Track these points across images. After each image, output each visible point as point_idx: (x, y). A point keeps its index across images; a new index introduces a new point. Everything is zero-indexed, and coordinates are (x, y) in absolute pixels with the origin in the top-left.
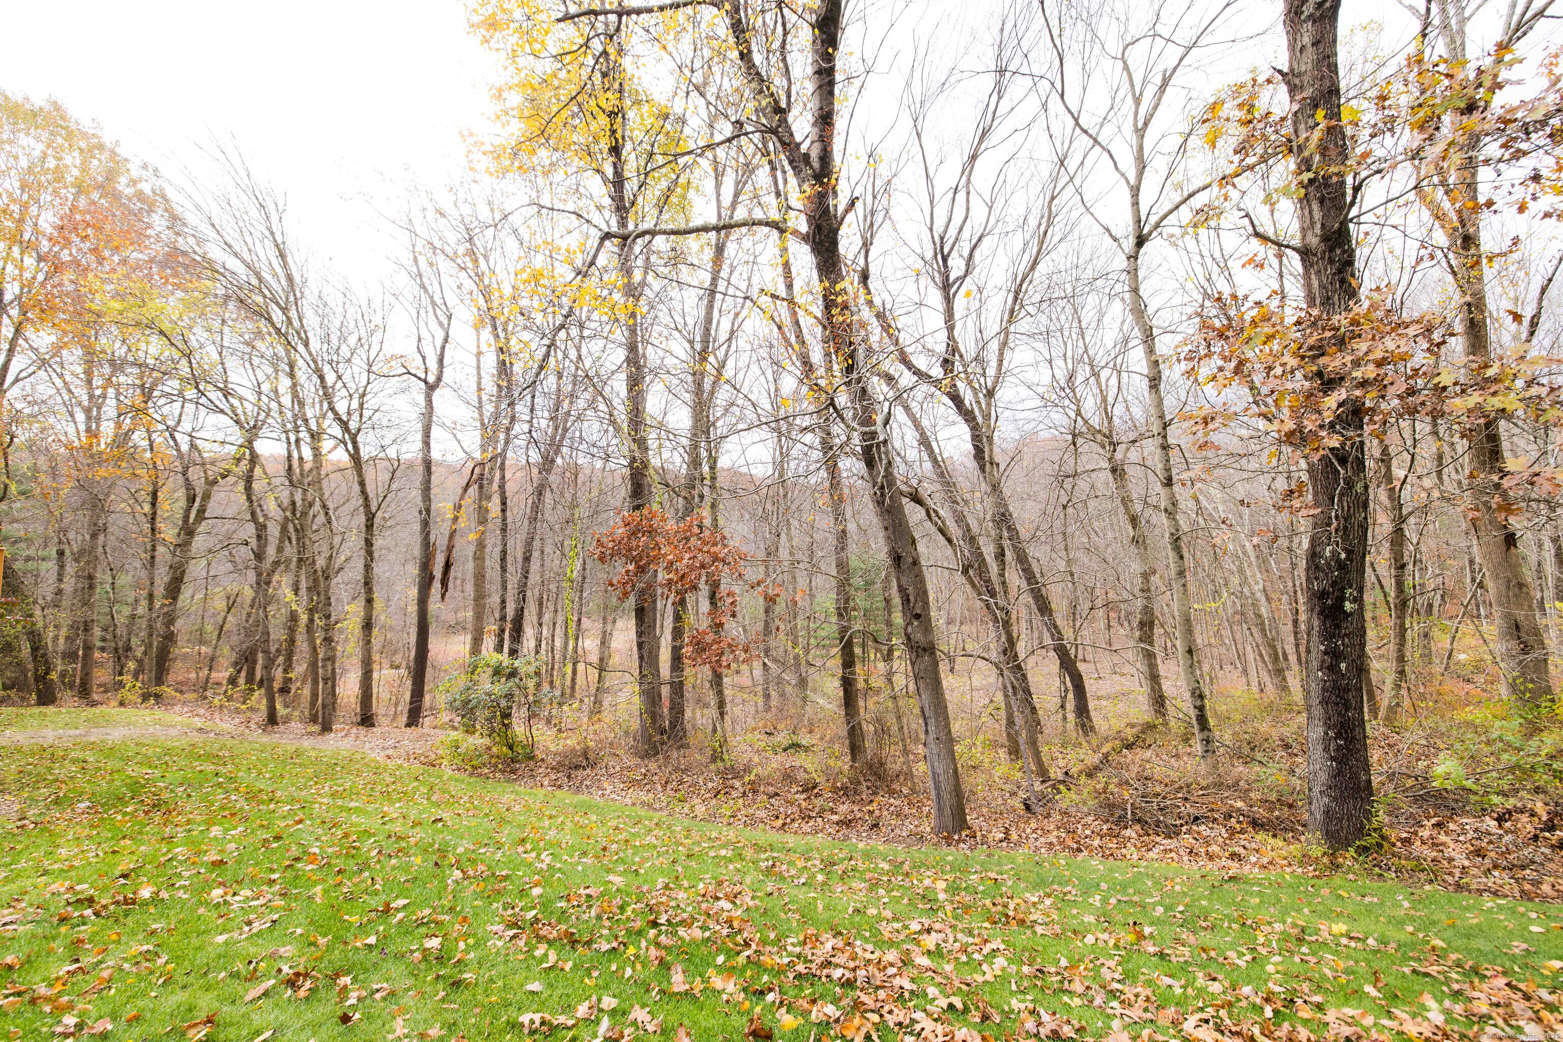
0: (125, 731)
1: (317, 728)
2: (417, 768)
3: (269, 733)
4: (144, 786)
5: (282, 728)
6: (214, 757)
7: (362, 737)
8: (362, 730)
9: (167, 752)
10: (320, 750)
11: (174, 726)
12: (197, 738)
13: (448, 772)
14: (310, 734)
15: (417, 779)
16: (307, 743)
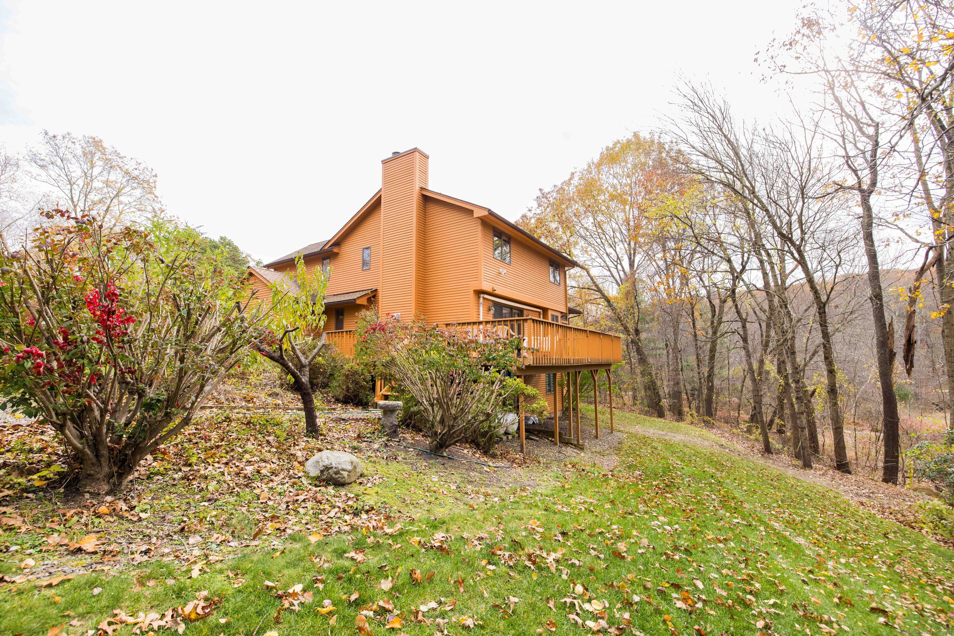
0: (683, 437)
1: (800, 463)
2: (890, 523)
3: (766, 458)
4: (669, 471)
5: (775, 456)
6: (720, 466)
7: (837, 479)
8: (838, 474)
9: (697, 454)
10: (798, 480)
11: (708, 440)
12: (717, 449)
13: (930, 541)
14: (795, 466)
15: (885, 535)
16: (791, 472)
